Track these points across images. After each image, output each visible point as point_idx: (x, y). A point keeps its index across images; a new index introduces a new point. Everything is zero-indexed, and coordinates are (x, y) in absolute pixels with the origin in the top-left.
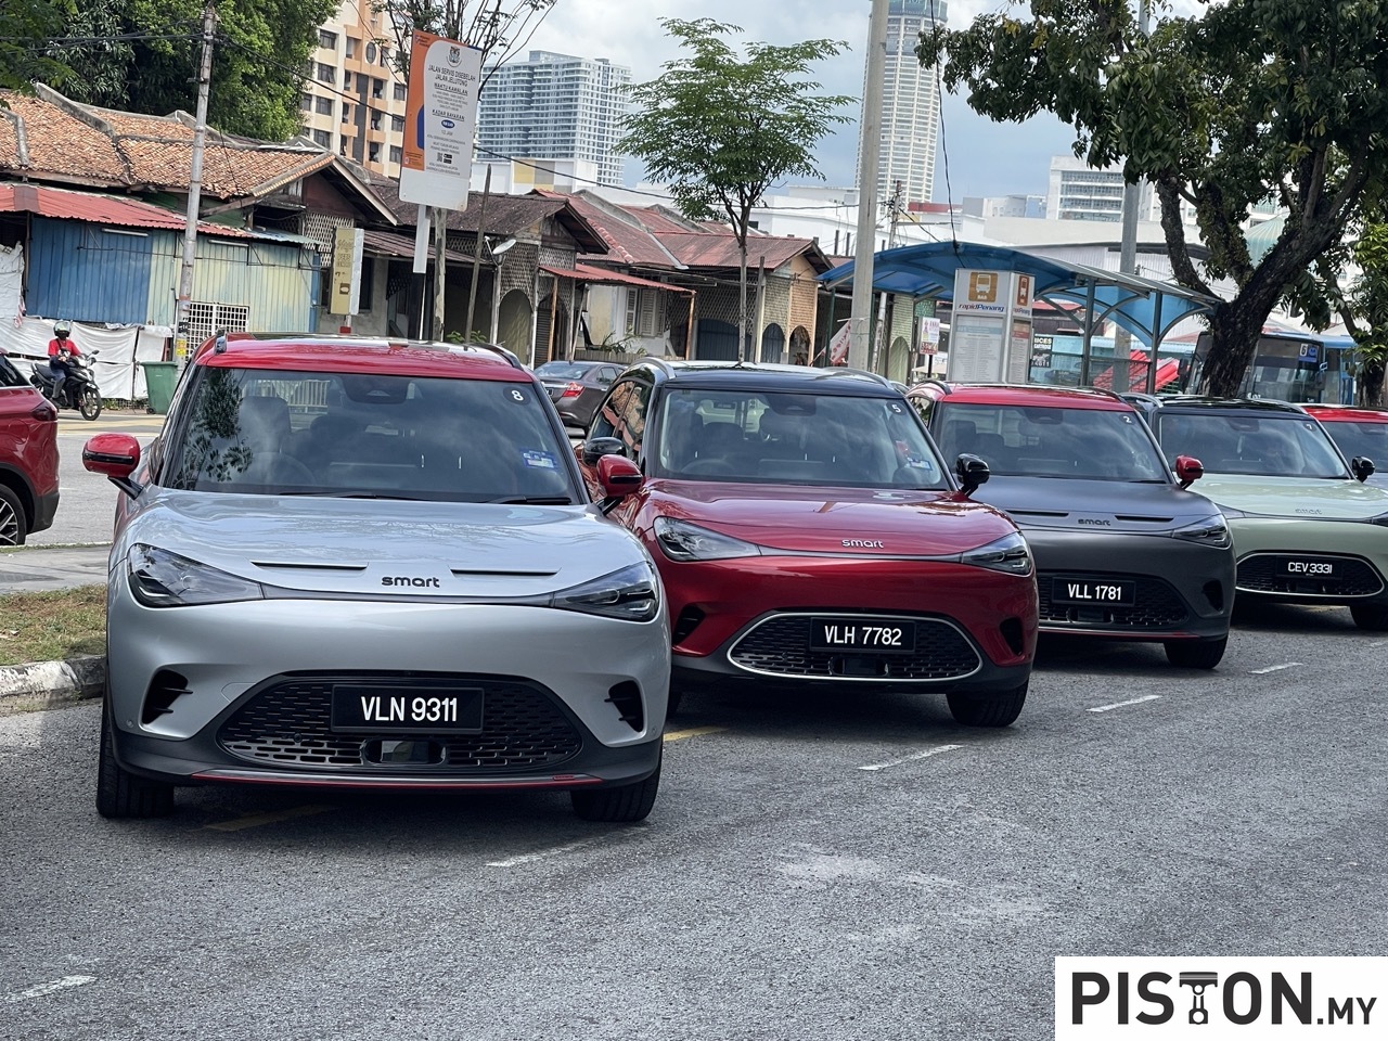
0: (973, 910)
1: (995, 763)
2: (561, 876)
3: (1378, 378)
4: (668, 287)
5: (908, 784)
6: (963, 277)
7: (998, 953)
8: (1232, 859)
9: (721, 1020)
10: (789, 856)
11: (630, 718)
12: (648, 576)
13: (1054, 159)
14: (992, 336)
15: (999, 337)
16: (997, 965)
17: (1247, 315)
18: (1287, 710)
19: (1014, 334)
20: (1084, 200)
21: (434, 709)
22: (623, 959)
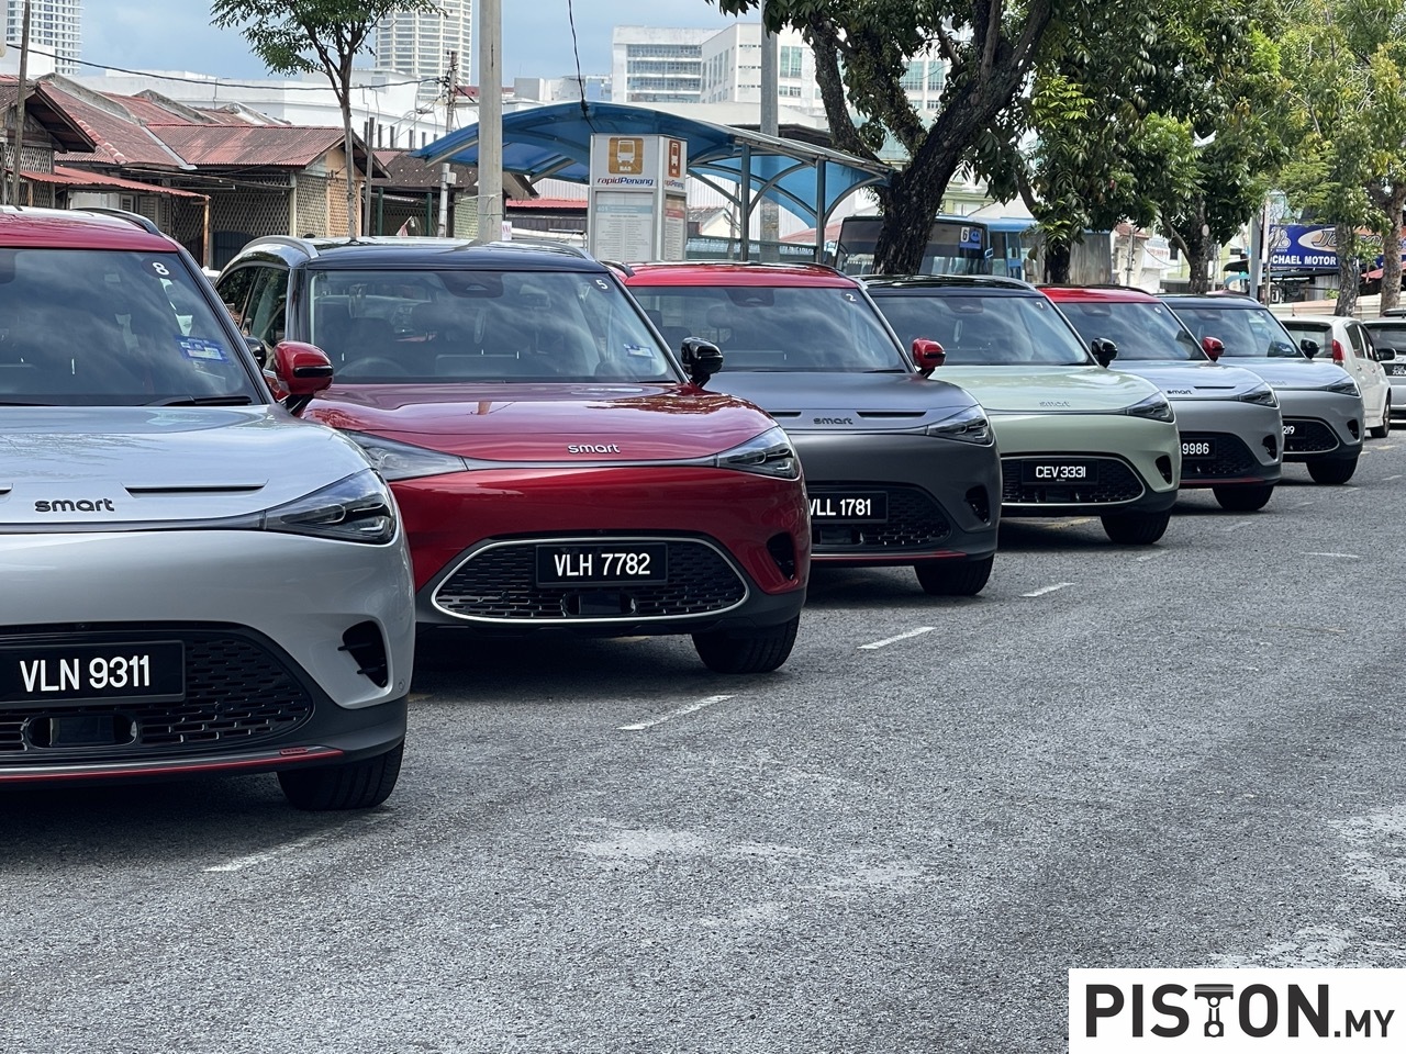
0: (838, 881)
1: (784, 712)
2: (309, 877)
3: (1064, 261)
4: (175, 192)
5: (691, 742)
6: (600, 145)
7: (892, 927)
8: (1109, 800)
9: (589, 1032)
10: (585, 834)
11: (370, 670)
12: (376, 486)
13: (616, 30)
14: (642, 216)
15: (649, 216)
16: (898, 940)
17: (922, 185)
18: (1086, 633)
19: (667, 212)
20: (655, 79)
21: (119, 672)
22: (433, 968)
